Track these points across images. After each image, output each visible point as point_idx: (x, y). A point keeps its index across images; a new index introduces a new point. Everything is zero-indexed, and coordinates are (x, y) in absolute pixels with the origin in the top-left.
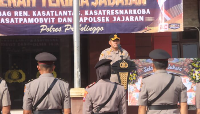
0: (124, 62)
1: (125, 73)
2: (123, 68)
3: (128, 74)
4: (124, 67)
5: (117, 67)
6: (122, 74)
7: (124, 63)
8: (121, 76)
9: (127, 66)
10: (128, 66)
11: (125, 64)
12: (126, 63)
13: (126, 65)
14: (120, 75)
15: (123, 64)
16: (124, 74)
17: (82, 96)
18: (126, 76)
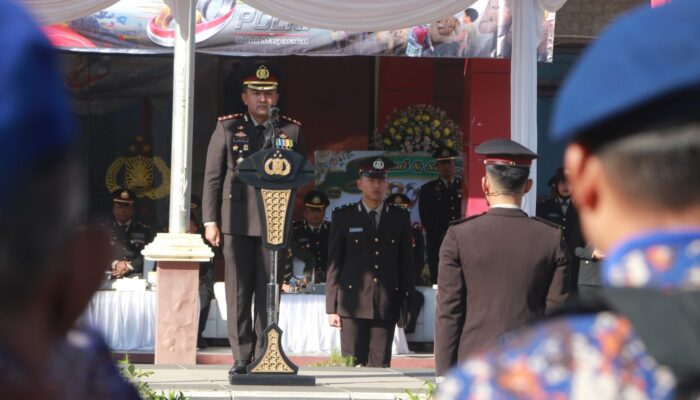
0: (278, 156)
1: (279, 191)
2: (274, 175)
3: (288, 195)
4: (277, 173)
5: (255, 171)
6: (269, 195)
7: (277, 160)
8: (269, 201)
9: (287, 171)
10: (292, 170)
11: (281, 165)
12: (285, 161)
13: (284, 168)
14: (265, 197)
15: (274, 165)
16: (276, 195)
17: (190, 258)
18: (283, 201)
